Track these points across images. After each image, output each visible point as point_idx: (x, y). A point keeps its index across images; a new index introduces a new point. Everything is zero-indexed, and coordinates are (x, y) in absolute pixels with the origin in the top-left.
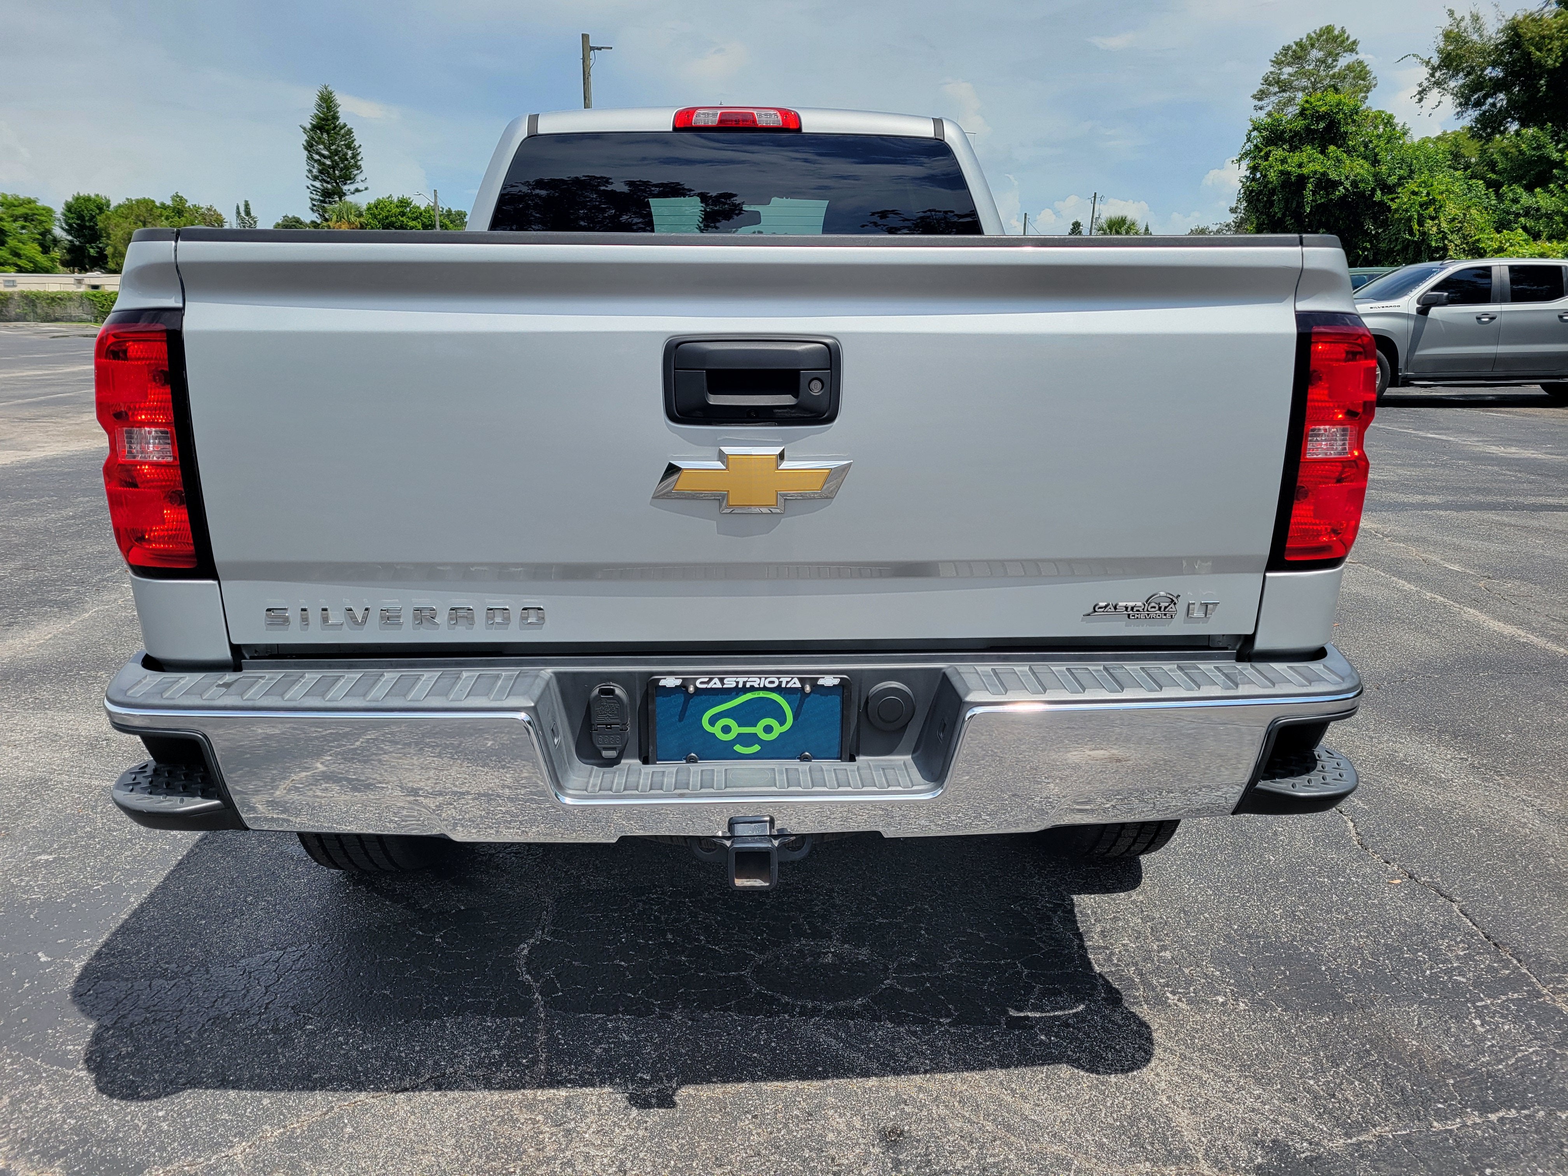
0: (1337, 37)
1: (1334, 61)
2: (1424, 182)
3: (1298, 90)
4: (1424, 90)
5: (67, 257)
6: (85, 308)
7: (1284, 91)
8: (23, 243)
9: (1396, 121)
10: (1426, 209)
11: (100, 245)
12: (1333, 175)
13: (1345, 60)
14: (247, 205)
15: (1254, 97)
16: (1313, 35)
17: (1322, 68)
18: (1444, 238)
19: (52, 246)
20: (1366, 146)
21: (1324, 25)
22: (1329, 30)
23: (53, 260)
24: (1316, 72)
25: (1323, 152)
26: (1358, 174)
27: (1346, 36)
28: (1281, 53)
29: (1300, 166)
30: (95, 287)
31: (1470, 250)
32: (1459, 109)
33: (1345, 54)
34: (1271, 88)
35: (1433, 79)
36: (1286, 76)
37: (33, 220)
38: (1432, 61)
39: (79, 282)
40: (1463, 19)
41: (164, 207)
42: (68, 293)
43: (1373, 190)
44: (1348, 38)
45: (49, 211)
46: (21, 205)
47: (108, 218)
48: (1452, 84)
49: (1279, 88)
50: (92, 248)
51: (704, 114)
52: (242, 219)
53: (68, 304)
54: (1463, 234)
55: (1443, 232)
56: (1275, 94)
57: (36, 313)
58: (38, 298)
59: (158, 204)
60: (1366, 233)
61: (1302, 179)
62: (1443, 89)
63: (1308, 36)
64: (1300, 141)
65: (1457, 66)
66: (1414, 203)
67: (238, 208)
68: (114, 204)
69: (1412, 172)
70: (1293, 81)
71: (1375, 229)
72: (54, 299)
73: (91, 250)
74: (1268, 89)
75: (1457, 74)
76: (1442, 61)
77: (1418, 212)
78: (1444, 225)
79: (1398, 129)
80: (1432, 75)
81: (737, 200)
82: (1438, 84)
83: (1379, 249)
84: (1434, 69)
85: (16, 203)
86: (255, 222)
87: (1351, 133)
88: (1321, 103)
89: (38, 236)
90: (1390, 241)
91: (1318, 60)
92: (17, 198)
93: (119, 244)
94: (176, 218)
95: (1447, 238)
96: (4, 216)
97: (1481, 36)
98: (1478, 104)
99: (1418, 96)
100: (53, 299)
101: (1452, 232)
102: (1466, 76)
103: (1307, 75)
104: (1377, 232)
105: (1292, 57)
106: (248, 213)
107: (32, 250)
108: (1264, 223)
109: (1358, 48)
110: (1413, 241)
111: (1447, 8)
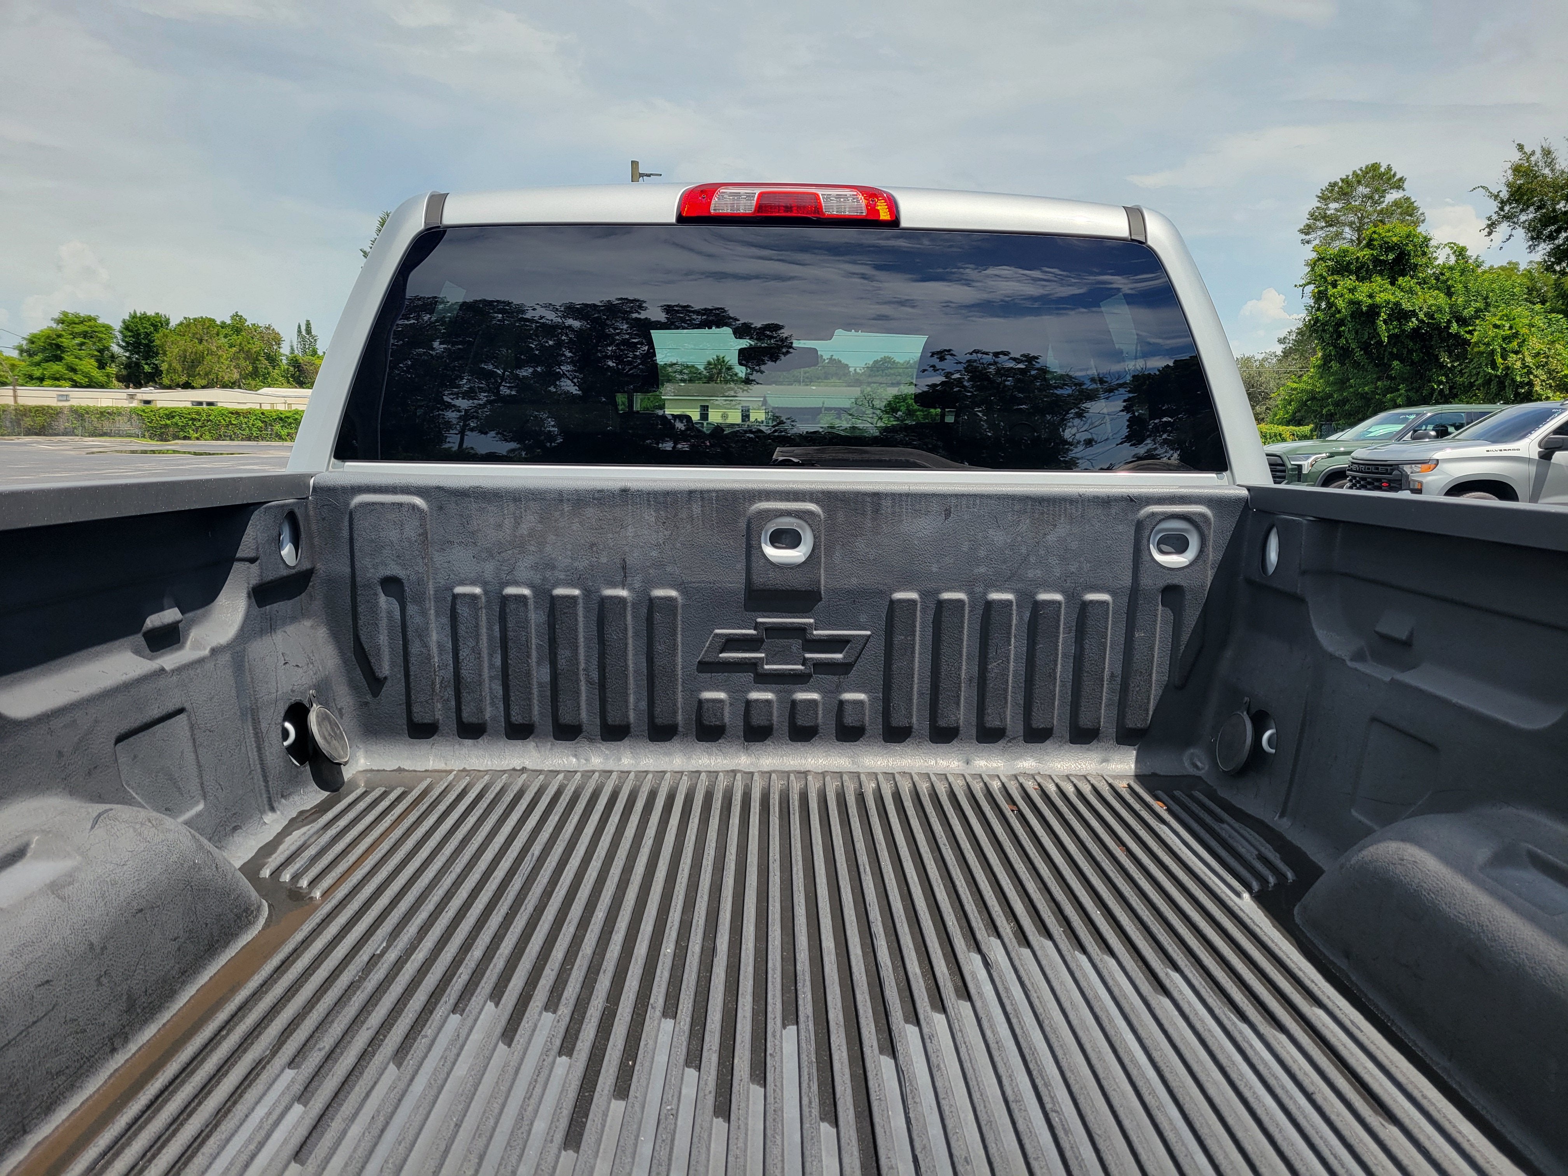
0: (1384, 174)
1: (1380, 197)
2: (1506, 316)
3: (1344, 224)
4: (1493, 223)
5: (124, 372)
6: (134, 424)
7: (1331, 225)
8: (80, 359)
9: (1468, 253)
10: (1510, 342)
11: (156, 362)
12: (1406, 306)
13: (1392, 196)
14: (308, 324)
15: (1301, 231)
16: (1359, 172)
17: (1369, 204)
18: (1530, 372)
19: (109, 362)
20: (1437, 279)
21: (1370, 162)
22: (1375, 167)
23: (108, 376)
24: (1363, 208)
25: (1392, 284)
26: (1432, 305)
27: (1392, 173)
28: (1327, 189)
29: (1371, 296)
30: (147, 402)
31: (1557, 386)
32: (1531, 243)
33: (1392, 191)
34: (1318, 223)
35: (1502, 213)
36: (1332, 212)
37: (92, 337)
38: (1501, 195)
39: (132, 397)
40: (1533, 153)
41: (223, 325)
42: (117, 408)
43: (1449, 322)
44: (1394, 175)
45: (108, 328)
46: (82, 322)
47: (166, 336)
48: (1523, 218)
49: (1326, 222)
50: (147, 364)
51: (731, 194)
52: (303, 338)
53: (116, 418)
54: (1548, 369)
55: (1528, 366)
56: (1322, 228)
57: (84, 427)
58: (87, 413)
59: (218, 323)
60: (1442, 366)
61: (1374, 311)
62: (1514, 223)
63: (1354, 172)
64: (1367, 271)
65: (1528, 200)
66: (1496, 336)
67: (299, 327)
68: (173, 323)
69: (1488, 305)
70: (1340, 216)
71: (1451, 362)
72: (104, 414)
73: (146, 367)
74: (1314, 224)
75: (1528, 207)
76: (1512, 195)
77: (1501, 346)
78: (1528, 359)
79: (1470, 261)
80: (1502, 209)
81: (784, 333)
82: (1508, 217)
83: (1455, 383)
84: (1503, 203)
85: (77, 320)
86: (315, 340)
87: (1421, 266)
88: (1390, 234)
89: (96, 353)
90: (1471, 376)
91: (1365, 196)
92: (77, 316)
93: (174, 361)
94: (235, 337)
95: (1532, 373)
96: (63, 333)
97: (1552, 170)
98: (1551, 237)
99: (1487, 230)
100: (102, 413)
101: (1537, 368)
102: (1536, 210)
103: (1355, 210)
104: (1453, 366)
105: (1338, 193)
106: (309, 331)
107: (89, 365)
108: (1330, 355)
109: (1405, 186)
110: (1496, 376)
111: (1517, 142)
